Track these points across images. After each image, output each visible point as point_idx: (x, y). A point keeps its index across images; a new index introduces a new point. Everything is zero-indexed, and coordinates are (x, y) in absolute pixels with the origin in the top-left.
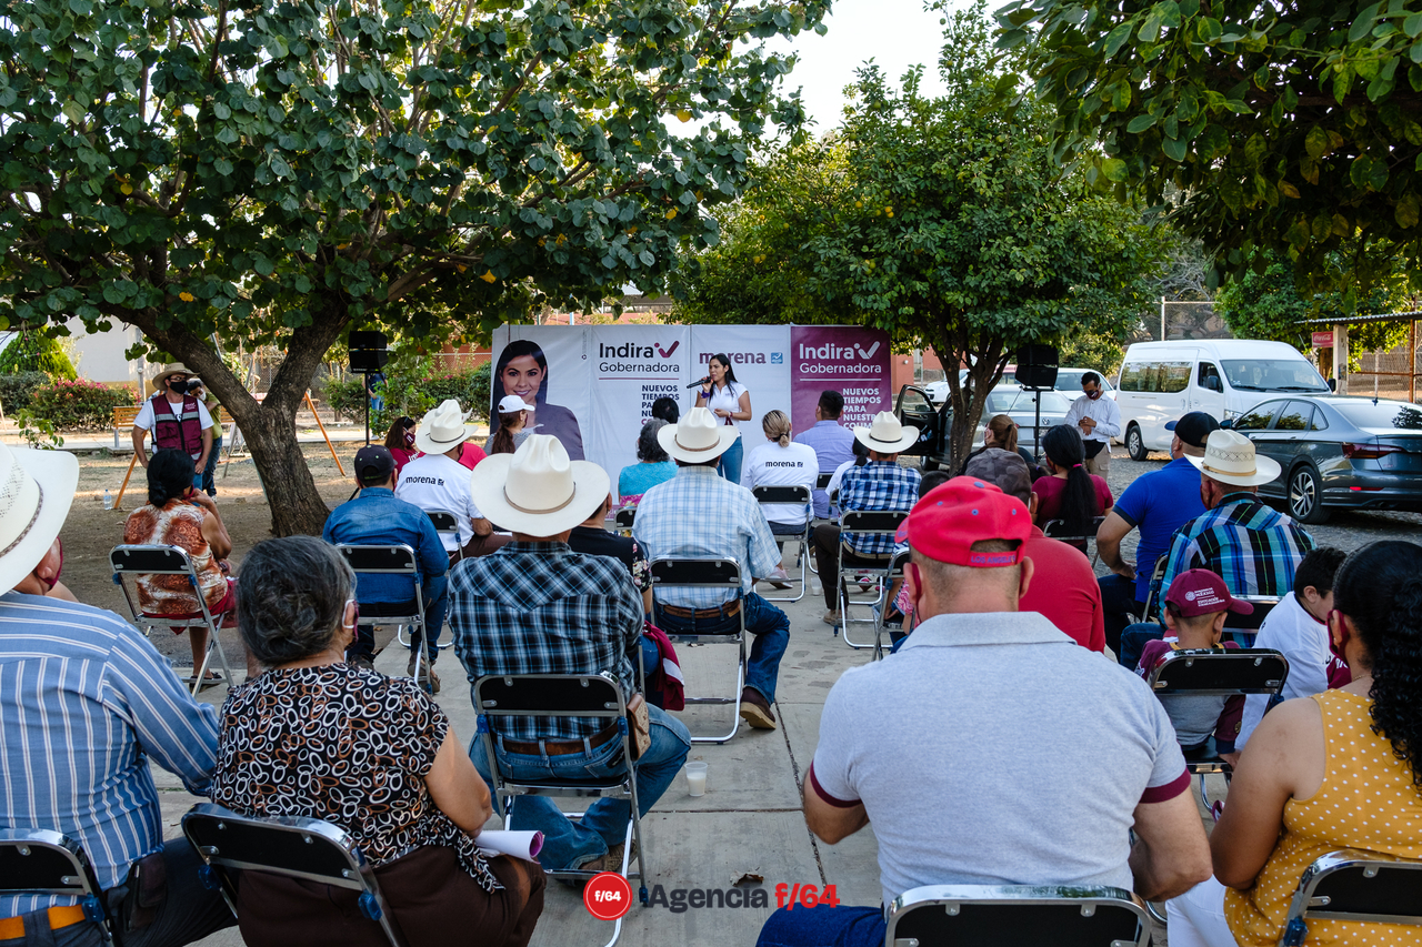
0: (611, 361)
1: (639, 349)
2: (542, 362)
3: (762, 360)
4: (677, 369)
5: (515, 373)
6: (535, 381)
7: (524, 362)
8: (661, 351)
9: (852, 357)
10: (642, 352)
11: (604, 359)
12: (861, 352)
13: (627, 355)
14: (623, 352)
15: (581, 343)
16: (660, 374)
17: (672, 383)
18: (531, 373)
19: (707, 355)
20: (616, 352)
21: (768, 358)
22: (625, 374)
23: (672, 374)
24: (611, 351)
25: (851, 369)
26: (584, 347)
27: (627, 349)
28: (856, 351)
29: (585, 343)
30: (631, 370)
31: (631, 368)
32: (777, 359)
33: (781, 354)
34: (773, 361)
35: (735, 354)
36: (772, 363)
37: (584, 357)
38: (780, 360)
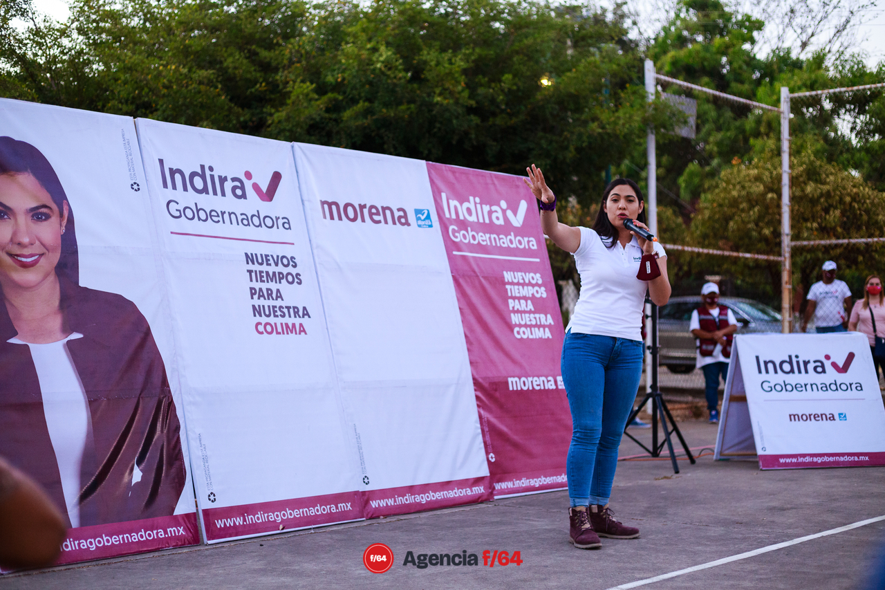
0: (184, 198)
1: (222, 180)
2: (54, 189)
3: (403, 220)
4: (287, 225)
5: (4, 213)
8: (256, 187)
9: (501, 222)
10: (228, 187)
11: (171, 193)
12: (509, 213)
13: (206, 190)
14: (199, 183)
16: (263, 233)
17: (287, 251)
18: (37, 215)
19: (329, 204)
20: (187, 181)
21: (412, 217)
22: (209, 227)
23: (278, 234)
24: (179, 178)
25: (505, 241)
26: (131, 164)
27: (203, 177)
28: (504, 211)
29: (130, 157)
30: (219, 221)
31: (218, 216)
32: (424, 220)
33: (426, 212)
34: (420, 222)
35: (368, 207)
36: (419, 226)
37: (135, 187)
38: (428, 222)
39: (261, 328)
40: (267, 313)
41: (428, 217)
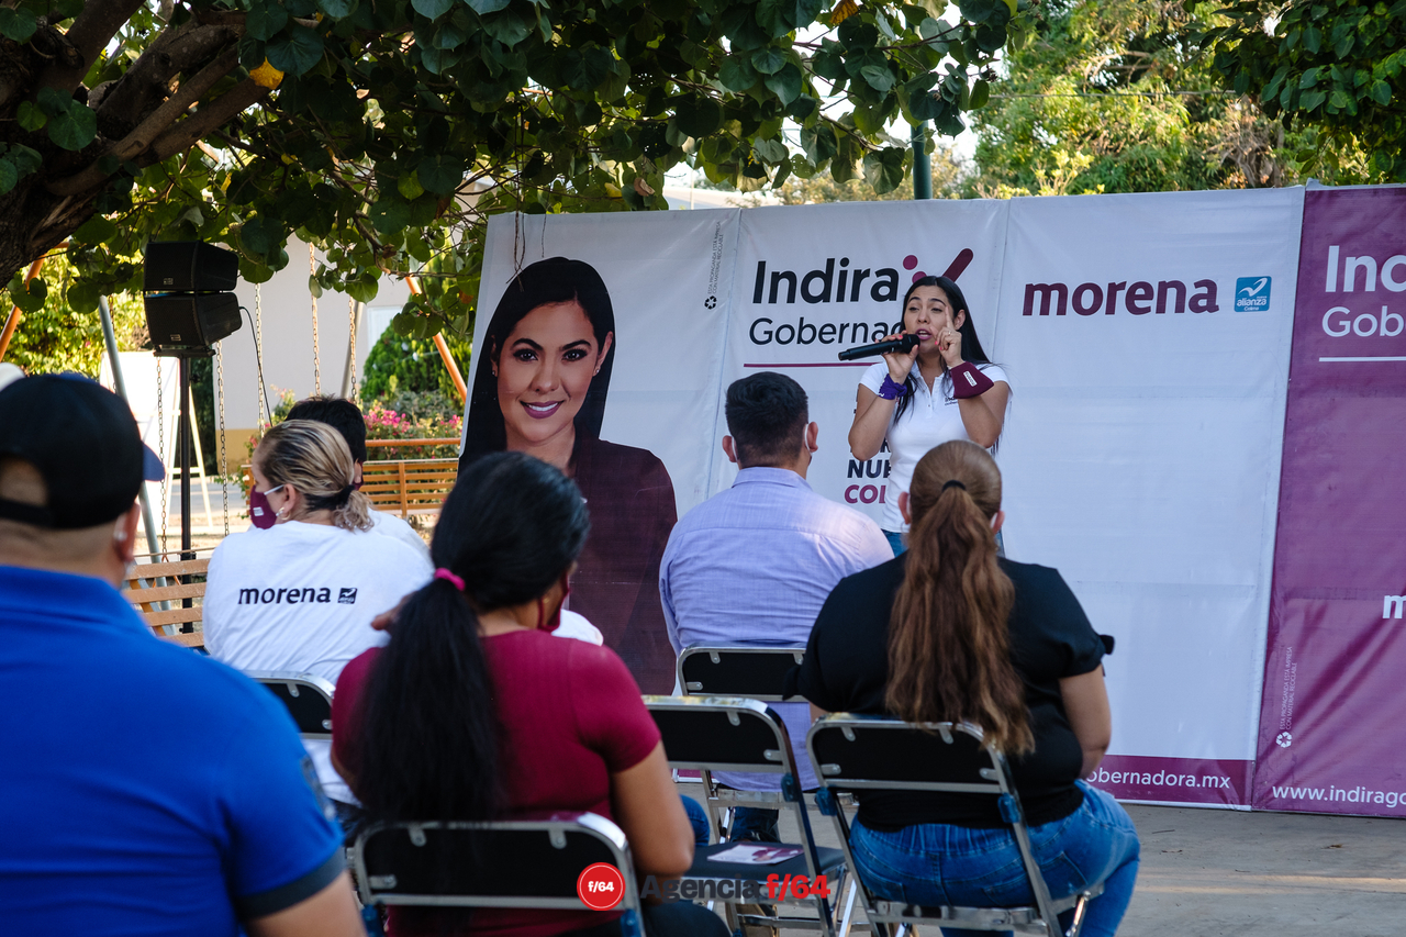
0: (785, 312)
1: (860, 276)
2: (601, 319)
3: (1207, 298)
5: (531, 352)
6: (577, 375)
7: (558, 324)
10: (866, 285)
11: (764, 309)
13: (825, 297)
14: (817, 287)
15: (706, 263)
18: (571, 353)
19: (1046, 290)
20: (798, 287)
21: (1226, 296)
22: (813, 351)
24: (784, 284)
26: (715, 272)
27: (827, 277)
29: (717, 260)
30: (833, 340)
31: (834, 332)
32: (1255, 297)
33: (1264, 281)
34: (1242, 302)
35: (1127, 287)
36: (1239, 309)
37: (711, 303)
38: (1261, 301)
39: (854, 494)
40: (873, 471)
41: (1266, 292)
